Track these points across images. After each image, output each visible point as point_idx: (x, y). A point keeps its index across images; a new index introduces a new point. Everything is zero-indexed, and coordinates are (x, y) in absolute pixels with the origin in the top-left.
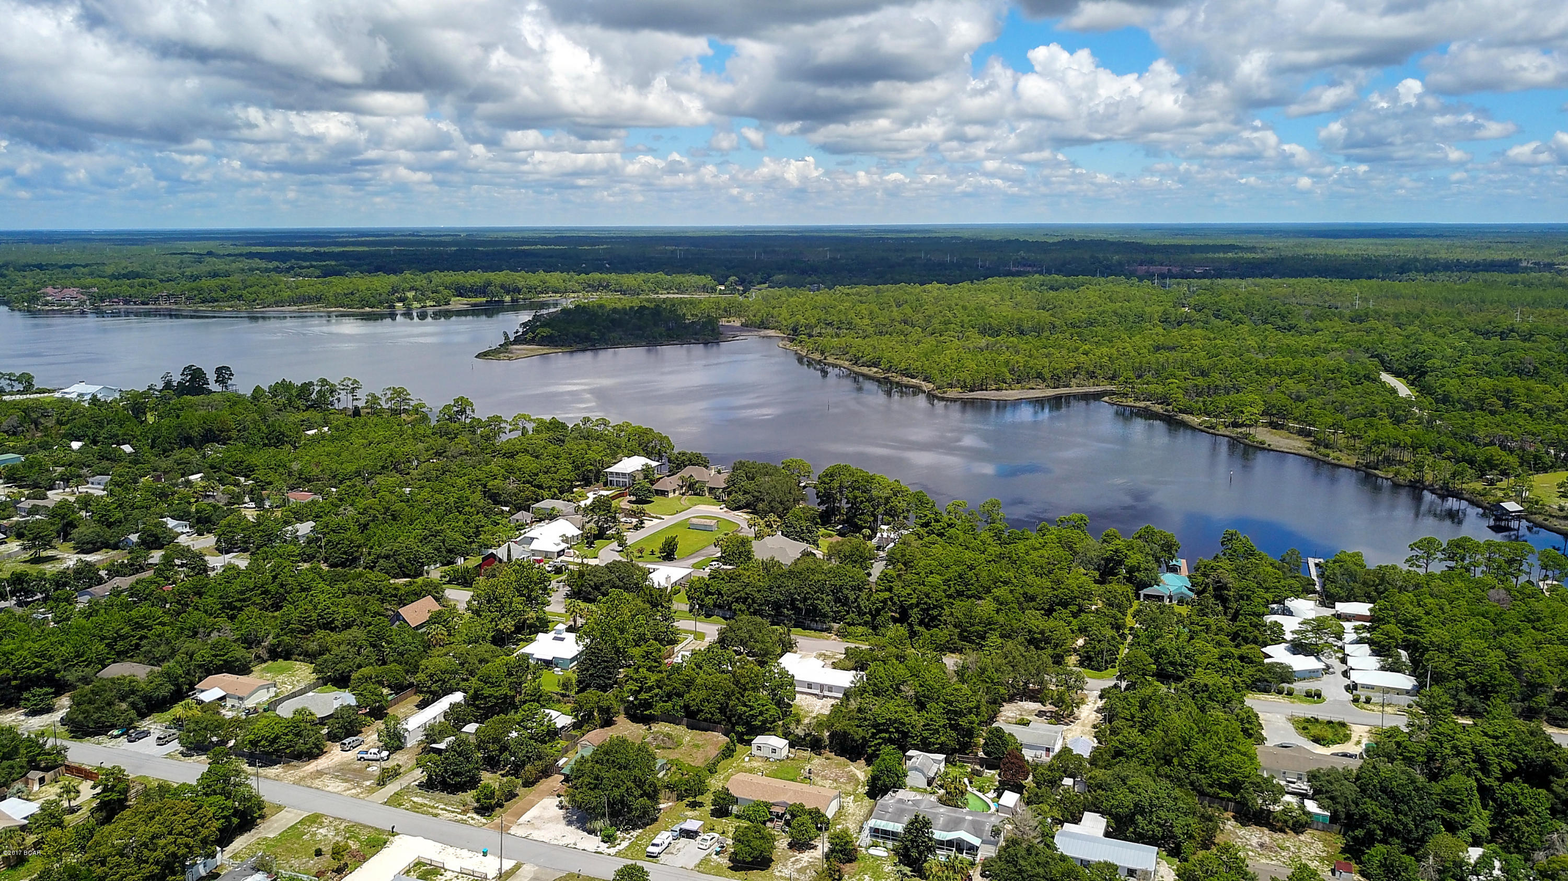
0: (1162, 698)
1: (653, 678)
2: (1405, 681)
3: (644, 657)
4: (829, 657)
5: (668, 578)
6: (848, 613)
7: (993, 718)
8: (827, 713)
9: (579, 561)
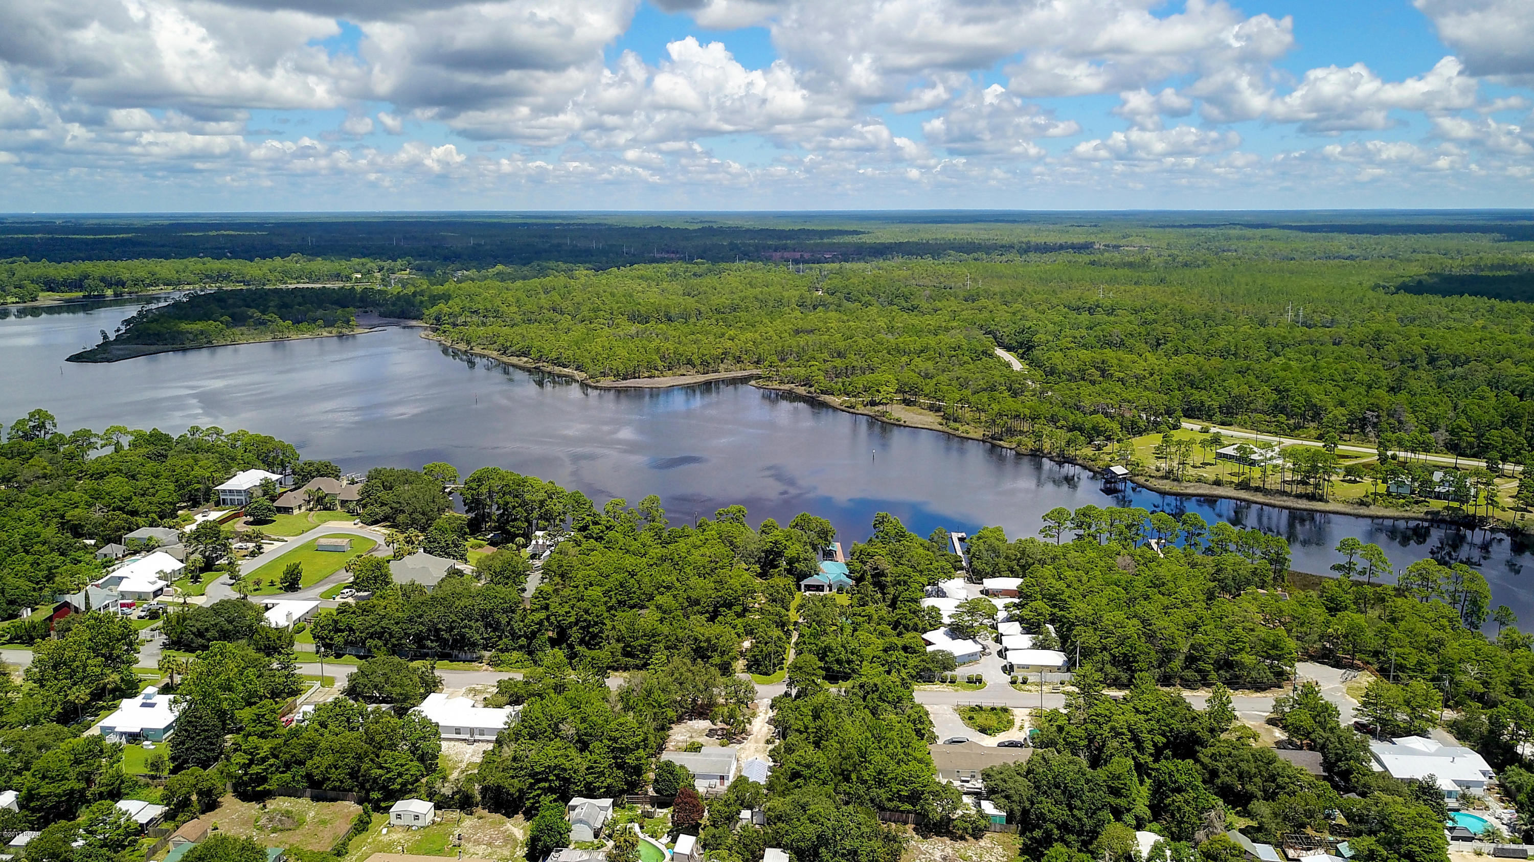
0: (834, 704)
2: (1056, 658)
4: (481, 692)
5: (289, 615)
6: (500, 638)
7: (661, 748)
8: (479, 760)
9: (181, 600)
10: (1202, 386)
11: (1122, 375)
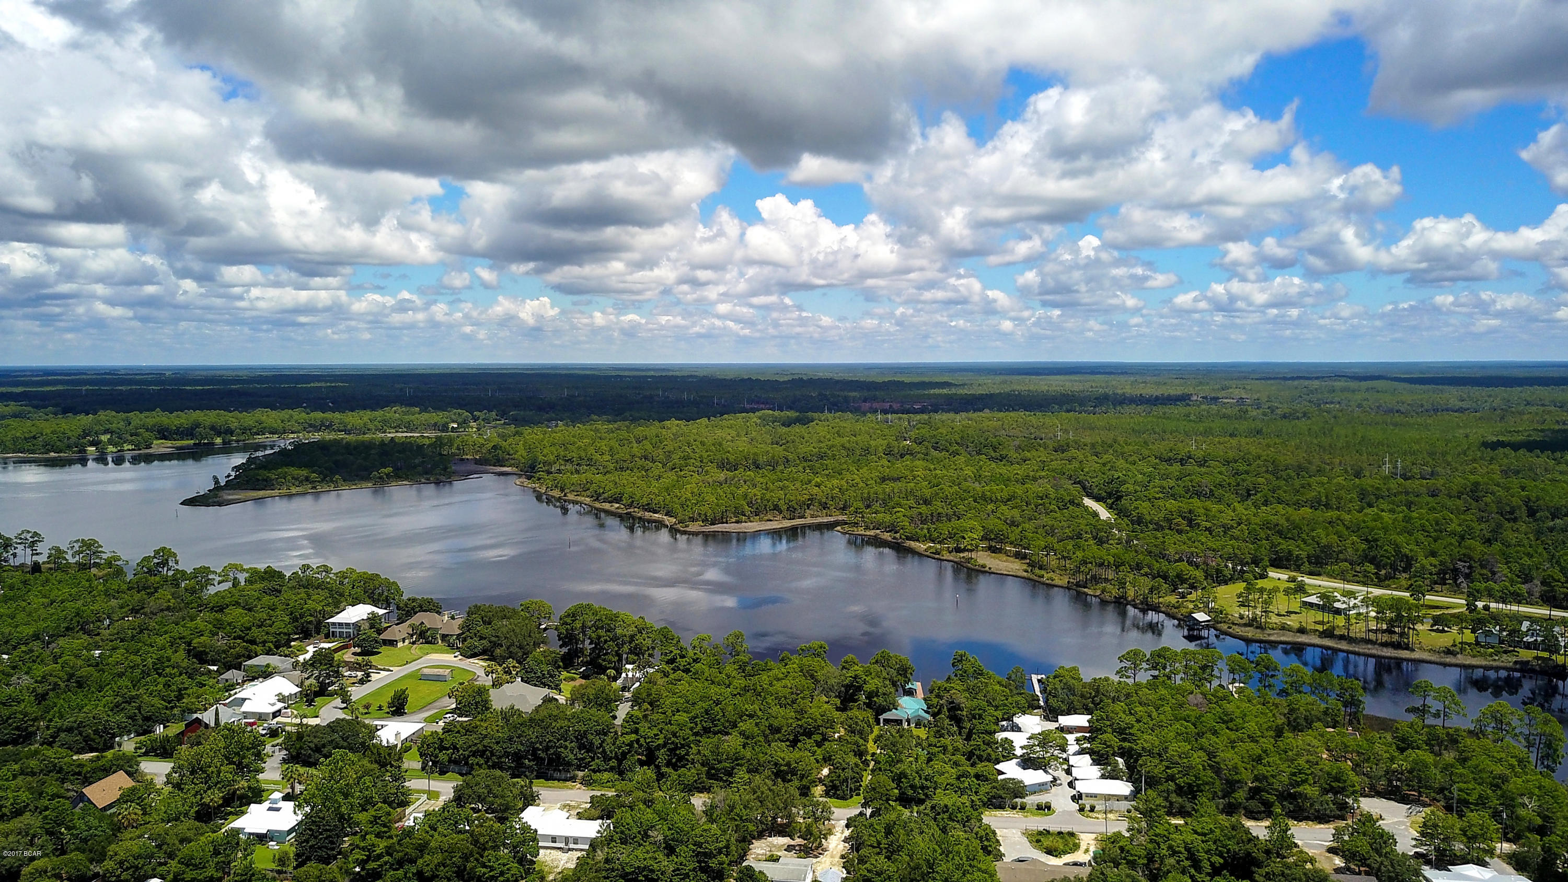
0: (906, 823)
1: (382, 845)
2: (1123, 788)
3: (371, 822)
4: (574, 807)
5: (398, 734)
6: (593, 759)
7: (743, 857)
8: (573, 866)
9: (298, 721)
10: (1289, 535)
11: (1208, 525)
